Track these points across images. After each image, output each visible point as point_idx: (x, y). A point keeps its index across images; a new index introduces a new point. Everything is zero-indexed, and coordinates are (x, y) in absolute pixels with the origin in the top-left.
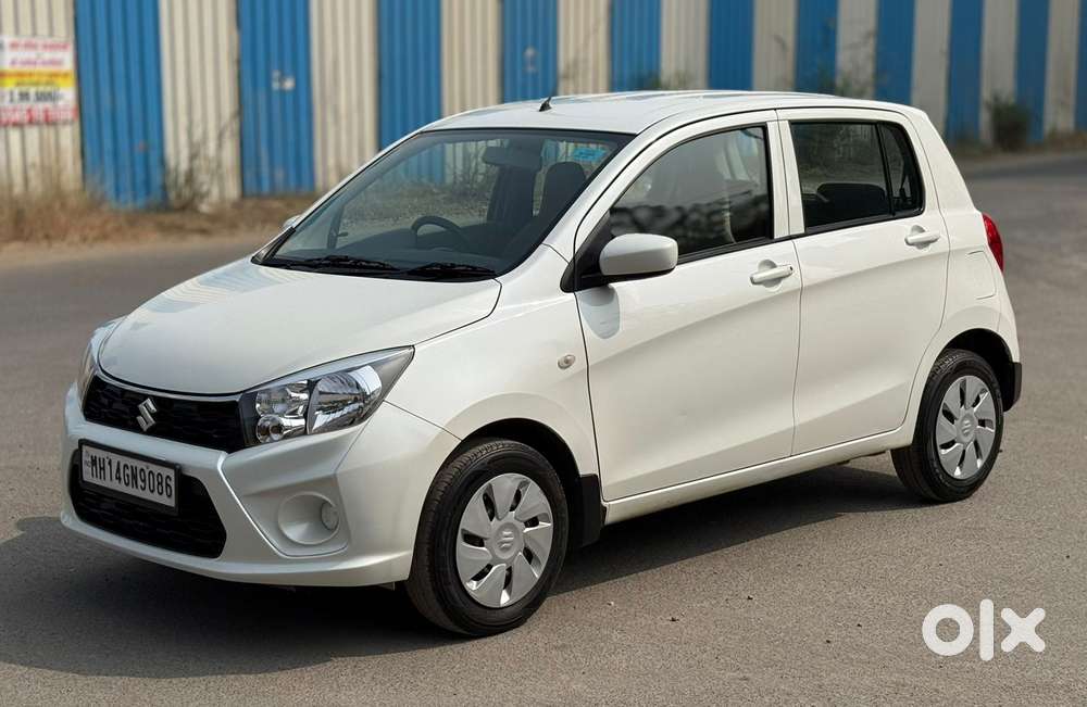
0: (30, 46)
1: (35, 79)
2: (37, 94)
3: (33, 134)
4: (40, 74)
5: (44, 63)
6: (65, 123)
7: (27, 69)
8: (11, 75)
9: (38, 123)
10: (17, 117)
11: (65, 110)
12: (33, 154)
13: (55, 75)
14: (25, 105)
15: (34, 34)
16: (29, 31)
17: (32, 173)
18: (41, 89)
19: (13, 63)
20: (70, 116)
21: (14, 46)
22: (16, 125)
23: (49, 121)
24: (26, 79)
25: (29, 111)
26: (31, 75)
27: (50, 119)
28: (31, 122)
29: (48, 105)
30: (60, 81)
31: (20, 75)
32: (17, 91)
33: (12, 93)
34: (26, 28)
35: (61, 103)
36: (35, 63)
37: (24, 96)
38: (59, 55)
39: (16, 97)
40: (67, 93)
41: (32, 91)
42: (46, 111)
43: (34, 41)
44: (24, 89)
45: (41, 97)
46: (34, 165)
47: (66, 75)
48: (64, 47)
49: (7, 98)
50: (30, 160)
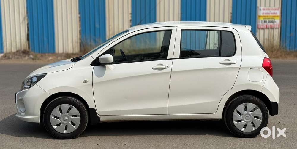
0: (268, 9)
1: (269, 17)
2: (269, 21)
3: (267, 31)
4: (270, 16)
5: (271, 14)
6: (276, 28)
7: (267, 15)
8: (262, 16)
9: (269, 28)
10: (263, 27)
11: (276, 25)
12: (266, 36)
13: (274, 16)
14: (265, 24)
15: (270, 6)
16: (269, 6)
17: (265, 41)
18: (270, 20)
19: (263, 13)
20: (278, 27)
21: (264, 9)
22: (262, 29)
23: (272, 28)
24: (266, 18)
25: (266, 26)
26: (267, 16)
27: (272, 27)
28: (267, 28)
29: (272, 24)
30: (275, 18)
31: (264, 16)
32: (263, 20)
33: (262, 21)
34: (267, 5)
35: (275, 23)
36: (269, 14)
37: (265, 22)
38: (276, 11)
39: (263, 22)
40: (278, 21)
41: (267, 20)
42: (271, 26)
43: (269, 8)
44: (265, 20)
45: (270, 22)
46: (266, 39)
47: (278, 16)
48: (278, 9)
49: (261, 22)
50: (265, 38)
